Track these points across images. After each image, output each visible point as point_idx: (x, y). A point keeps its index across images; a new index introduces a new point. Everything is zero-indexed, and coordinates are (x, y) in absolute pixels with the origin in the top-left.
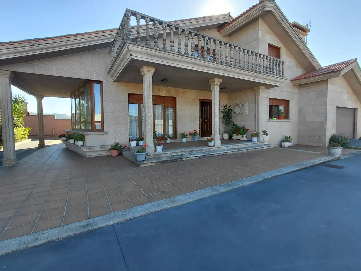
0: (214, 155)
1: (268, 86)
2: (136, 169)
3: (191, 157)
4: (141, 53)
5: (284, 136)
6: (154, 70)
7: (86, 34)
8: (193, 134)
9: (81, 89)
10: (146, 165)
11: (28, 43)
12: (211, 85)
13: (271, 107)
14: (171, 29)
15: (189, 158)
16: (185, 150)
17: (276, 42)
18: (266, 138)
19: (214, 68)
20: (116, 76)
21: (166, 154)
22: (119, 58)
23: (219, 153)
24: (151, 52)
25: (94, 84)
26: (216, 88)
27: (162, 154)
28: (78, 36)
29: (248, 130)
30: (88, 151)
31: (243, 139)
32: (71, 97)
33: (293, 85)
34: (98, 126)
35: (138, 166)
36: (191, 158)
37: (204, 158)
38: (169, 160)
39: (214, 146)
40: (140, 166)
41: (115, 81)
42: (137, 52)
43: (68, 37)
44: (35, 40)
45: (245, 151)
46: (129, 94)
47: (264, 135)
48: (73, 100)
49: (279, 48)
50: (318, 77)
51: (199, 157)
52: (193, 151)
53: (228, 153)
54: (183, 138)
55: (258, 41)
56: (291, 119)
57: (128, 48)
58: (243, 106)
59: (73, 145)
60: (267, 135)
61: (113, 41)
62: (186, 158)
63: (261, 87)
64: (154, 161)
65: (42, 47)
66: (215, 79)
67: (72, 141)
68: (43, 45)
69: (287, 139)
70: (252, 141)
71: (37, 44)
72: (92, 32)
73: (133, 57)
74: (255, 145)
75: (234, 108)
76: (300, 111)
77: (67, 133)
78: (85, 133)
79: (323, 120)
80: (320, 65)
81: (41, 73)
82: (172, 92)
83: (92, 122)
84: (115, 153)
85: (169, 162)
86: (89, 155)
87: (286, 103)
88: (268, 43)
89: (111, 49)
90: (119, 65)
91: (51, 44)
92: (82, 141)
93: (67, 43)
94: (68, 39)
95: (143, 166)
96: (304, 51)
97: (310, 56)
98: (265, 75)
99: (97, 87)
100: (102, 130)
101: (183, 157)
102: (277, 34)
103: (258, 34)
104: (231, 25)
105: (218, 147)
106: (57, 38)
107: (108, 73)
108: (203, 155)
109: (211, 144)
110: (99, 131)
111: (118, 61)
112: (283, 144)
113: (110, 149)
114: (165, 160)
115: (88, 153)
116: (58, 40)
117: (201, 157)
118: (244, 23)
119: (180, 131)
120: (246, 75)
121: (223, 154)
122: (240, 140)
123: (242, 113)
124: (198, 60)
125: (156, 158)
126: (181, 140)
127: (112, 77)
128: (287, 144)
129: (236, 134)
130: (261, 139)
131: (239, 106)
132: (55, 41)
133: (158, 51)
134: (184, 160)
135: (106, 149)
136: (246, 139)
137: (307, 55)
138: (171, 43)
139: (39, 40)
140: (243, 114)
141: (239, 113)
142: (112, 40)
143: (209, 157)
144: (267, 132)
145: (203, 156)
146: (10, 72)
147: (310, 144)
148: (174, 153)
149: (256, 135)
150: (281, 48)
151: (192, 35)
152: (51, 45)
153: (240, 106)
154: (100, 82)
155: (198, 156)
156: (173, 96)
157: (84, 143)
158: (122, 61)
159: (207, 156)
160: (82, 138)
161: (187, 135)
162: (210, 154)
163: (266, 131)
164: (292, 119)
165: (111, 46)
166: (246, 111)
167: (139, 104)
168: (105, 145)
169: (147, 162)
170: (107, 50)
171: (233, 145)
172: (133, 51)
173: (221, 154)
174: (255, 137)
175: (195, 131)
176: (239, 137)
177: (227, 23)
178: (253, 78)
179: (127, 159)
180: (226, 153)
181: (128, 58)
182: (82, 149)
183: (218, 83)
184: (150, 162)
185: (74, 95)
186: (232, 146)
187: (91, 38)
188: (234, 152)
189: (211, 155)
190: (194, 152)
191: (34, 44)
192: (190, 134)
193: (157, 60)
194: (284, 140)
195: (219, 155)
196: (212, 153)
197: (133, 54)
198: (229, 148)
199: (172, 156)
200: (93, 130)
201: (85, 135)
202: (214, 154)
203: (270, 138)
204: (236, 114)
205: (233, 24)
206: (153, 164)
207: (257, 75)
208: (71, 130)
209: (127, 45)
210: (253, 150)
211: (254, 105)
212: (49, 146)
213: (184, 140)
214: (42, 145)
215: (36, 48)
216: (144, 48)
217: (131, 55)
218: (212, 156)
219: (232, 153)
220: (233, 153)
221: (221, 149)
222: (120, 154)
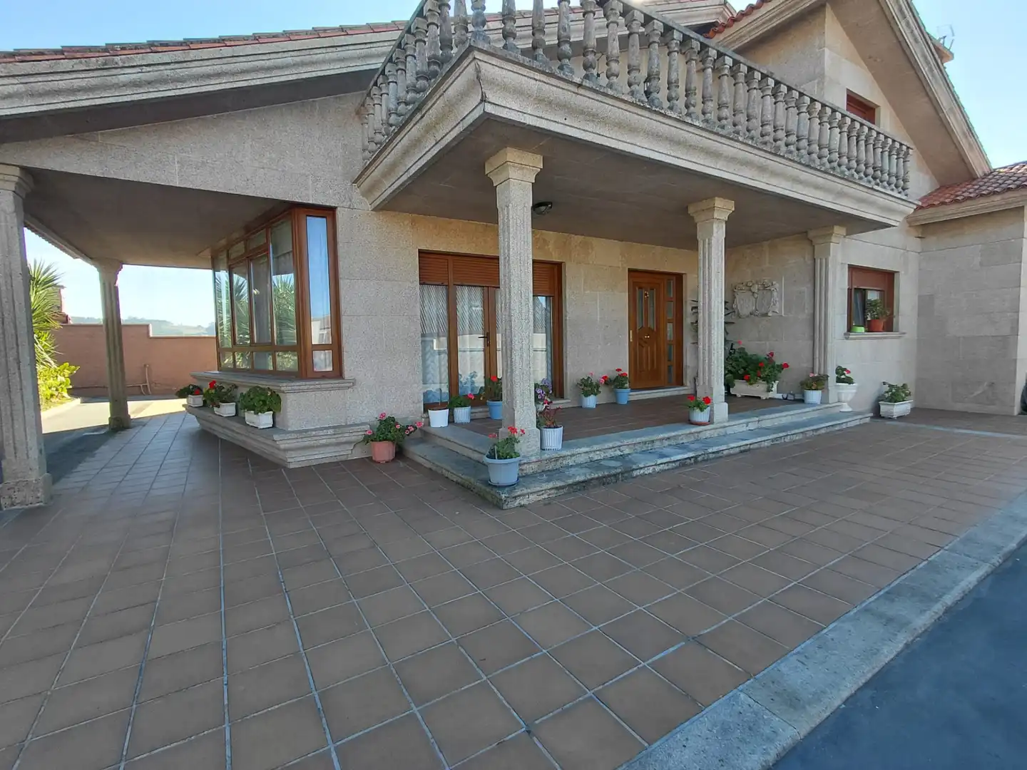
0: (720, 454)
1: (857, 224)
2: (491, 514)
3: (655, 465)
4: (519, 92)
5: (884, 383)
6: (536, 162)
7: (289, 36)
8: (615, 383)
9: (259, 239)
10: (524, 501)
11: (83, 60)
12: (696, 221)
13: (850, 290)
14: (612, 9)
15: (651, 468)
16: (630, 441)
17: (869, 91)
18: (847, 391)
19: (732, 160)
20: (388, 188)
21: (574, 458)
22: (422, 117)
23: (732, 445)
24: (555, 91)
25: (308, 218)
26: (715, 230)
27: (563, 457)
28: (261, 41)
29: (786, 366)
30: (292, 446)
31: (771, 395)
32: (215, 268)
33: (908, 225)
34: (322, 361)
35: (498, 505)
36: (657, 469)
37: (692, 464)
38: (592, 479)
39: (711, 422)
40: (505, 507)
41: (379, 209)
42: (504, 88)
43: (228, 43)
44: (110, 50)
45: (801, 436)
46: (421, 252)
47: (839, 380)
48: (223, 275)
49: (872, 106)
50: (998, 198)
51: (678, 464)
52: (653, 441)
53: (756, 446)
54: (587, 395)
55: (821, 83)
56: (901, 329)
57: (478, 71)
58: (765, 292)
59: (236, 426)
60: (849, 381)
61: (379, 66)
62: (641, 468)
63: (839, 230)
64: (551, 485)
65: (132, 75)
66: (716, 198)
67: (228, 409)
68: (138, 70)
69: (895, 395)
70: (802, 401)
71: (117, 63)
72: (307, 32)
73: (489, 109)
74: (815, 415)
75: (735, 298)
76: (925, 305)
77: (212, 385)
78: (285, 386)
79: (1006, 331)
80: (987, 162)
81: (131, 175)
82: (551, 247)
83: (303, 348)
84: (384, 451)
85: (595, 486)
86: (296, 460)
87: (887, 278)
88: (848, 90)
89: (369, 94)
90: (416, 143)
91: (168, 67)
92: (272, 412)
93: (225, 67)
94: (227, 51)
95: (516, 504)
96: (951, 120)
97: (964, 134)
98: (866, 190)
99: (316, 229)
100: (338, 371)
101: (634, 467)
102: (871, 61)
103: (820, 58)
104: (728, 32)
105: (722, 425)
106: (187, 44)
107: (355, 182)
108: (691, 454)
109: (700, 416)
110: (324, 376)
111: (414, 131)
112: (885, 408)
113: (368, 439)
114: (582, 478)
115: (293, 454)
116: (193, 55)
117: (683, 463)
118: (775, 23)
119: (574, 371)
120: (817, 187)
121: (742, 448)
122: (759, 398)
123: (764, 311)
124: (691, 129)
125: (551, 474)
126: (580, 401)
127: (367, 193)
128: (901, 408)
129: (748, 380)
130: (832, 397)
131: (750, 290)
132: (179, 56)
133: (575, 89)
134: (637, 476)
135: (354, 438)
136: (779, 396)
137: (957, 129)
138: (607, 64)
139: (123, 49)
140: (766, 315)
141: (751, 314)
142: (377, 64)
143: (707, 460)
144: (849, 372)
145: (688, 461)
146: (17, 171)
147: (959, 407)
148: (598, 453)
149: (818, 382)
150: (879, 106)
151: (673, 39)
152: (166, 72)
153: (756, 291)
154: (327, 212)
155: (674, 462)
156: (553, 260)
157: (277, 419)
158: (429, 129)
159: (699, 459)
160: (270, 402)
161: (598, 386)
162: (710, 450)
163: (845, 369)
164: (904, 331)
165: (372, 83)
166: (779, 307)
167: (451, 284)
168: (347, 426)
169: (529, 491)
170: (351, 101)
171: (762, 417)
172: (492, 83)
173: (738, 450)
174: (816, 389)
175: (619, 370)
176: (758, 389)
177: (713, 24)
178: (830, 198)
179: (433, 474)
180: (752, 447)
181: (469, 111)
182: (276, 441)
183: (723, 209)
184: (539, 489)
185: (228, 257)
186: (759, 421)
187: (307, 52)
188: (773, 440)
189: (711, 456)
190: (657, 444)
191: (105, 64)
192: (607, 382)
193: (566, 122)
194: (887, 395)
195: (732, 452)
196: (715, 449)
197: (490, 97)
198: (752, 426)
199: (594, 465)
200: (305, 372)
201: (283, 392)
202: (717, 452)
203: (858, 388)
204: (739, 316)
205: (736, 26)
206: (545, 496)
207: (846, 189)
208: (218, 372)
209: (475, 58)
210: (819, 432)
211: (806, 289)
212: (142, 423)
213: (591, 402)
214: (120, 423)
215: (114, 80)
216: (532, 74)
217: (484, 100)
218: (713, 459)
219: (766, 444)
220: (769, 445)
221: (729, 431)
222: (400, 453)
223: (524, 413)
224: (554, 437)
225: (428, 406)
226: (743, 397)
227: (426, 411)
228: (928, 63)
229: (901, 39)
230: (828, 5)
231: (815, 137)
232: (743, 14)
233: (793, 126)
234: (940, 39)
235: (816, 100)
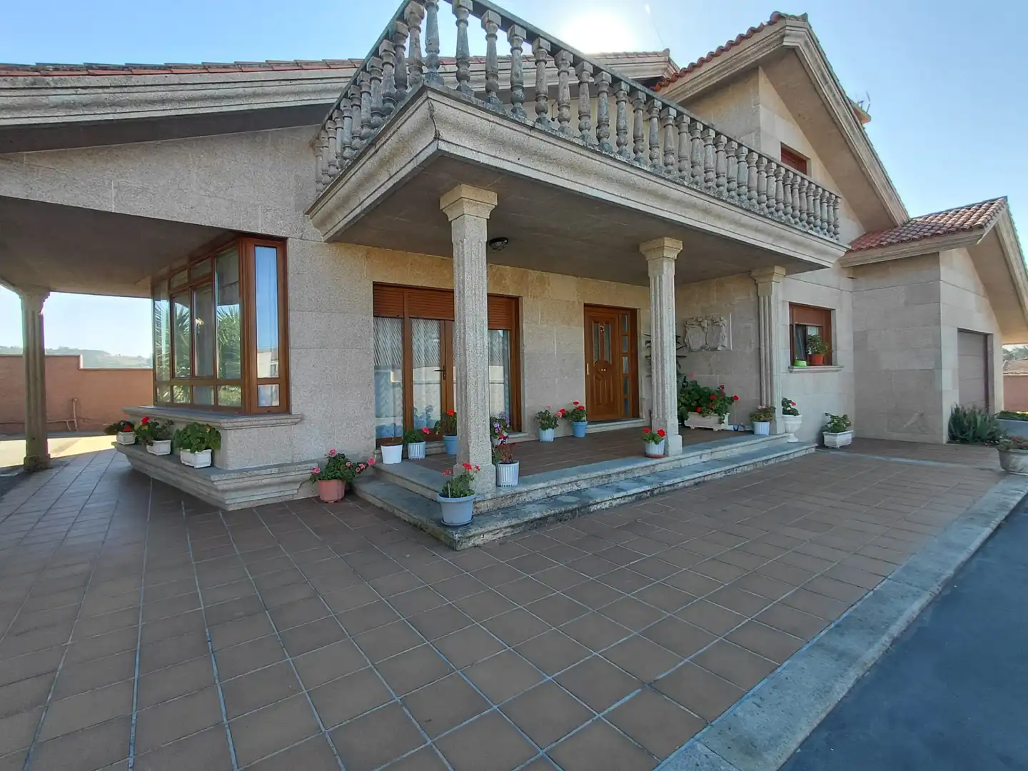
0: (676, 487)
1: (795, 265)
2: (446, 558)
3: (613, 499)
4: (472, 132)
5: (827, 414)
6: (491, 199)
7: (240, 67)
8: (573, 416)
9: (203, 269)
10: (479, 541)
11: (9, 78)
12: (647, 259)
13: (791, 326)
14: (563, 60)
15: (608, 503)
16: (587, 476)
17: (800, 145)
18: (793, 422)
19: (678, 202)
20: (341, 220)
21: (531, 494)
22: (376, 151)
23: (688, 478)
24: (506, 131)
25: (257, 248)
26: (665, 268)
27: (519, 493)
28: (210, 70)
29: (736, 398)
30: (232, 486)
31: (723, 427)
32: (155, 296)
33: (840, 266)
34: (269, 396)
35: (451, 546)
36: (614, 503)
37: (648, 497)
38: (549, 516)
39: (666, 454)
40: (459, 548)
41: (333, 240)
42: (457, 127)
43: (175, 71)
44: (40, 69)
45: (751, 468)
46: (375, 284)
47: (785, 412)
48: (164, 305)
49: (804, 159)
50: (916, 244)
51: (634, 497)
52: (610, 475)
53: (710, 478)
54: (544, 428)
55: (758, 135)
56: (839, 363)
57: (431, 109)
58: (714, 327)
59: (170, 465)
60: (794, 413)
61: (334, 101)
62: (598, 503)
63: (779, 270)
64: (506, 523)
65: (69, 97)
66: (666, 238)
67: (162, 447)
68: (72, 91)
69: (837, 425)
70: (752, 432)
71: (48, 84)
72: (260, 65)
73: (443, 146)
74: (765, 446)
75: (686, 332)
76: (860, 342)
77: (145, 421)
78: (225, 422)
79: (931, 366)
80: (905, 212)
81: (59, 200)
82: (508, 282)
83: (247, 381)
84: (333, 490)
85: (552, 523)
86: (235, 502)
87: (825, 315)
88: (782, 143)
89: (324, 128)
90: (370, 177)
91: (106, 90)
92: (211, 450)
93: (170, 95)
94: (174, 79)
95: (470, 544)
96: (871, 172)
97: (884, 187)
98: (801, 234)
99: (265, 259)
100: (285, 407)
101: (591, 502)
102: (800, 119)
103: (756, 114)
105: (677, 457)
106: (129, 69)
107: (308, 213)
108: (647, 488)
109: (655, 449)
110: (270, 411)
111: (368, 165)
112: (828, 438)
113: (315, 478)
114: (538, 516)
115: (234, 495)
116: (134, 80)
117: (639, 497)
118: (715, 80)
119: (532, 404)
120: (757, 230)
121: (697, 481)
122: (712, 429)
123: (713, 345)
124: (639, 173)
125: (506, 511)
126: (538, 434)
127: (320, 224)
128: (843, 438)
129: (700, 413)
130: (780, 430)
131: (700, 325)
132: (121, 80)
133: (528, 132)
134: (594, 511)
135: (299, 477)
136: (731, 428)
137: (878, 183)
138: (559, 110)
139: (56, 69)
140: (716, 349)
141: (702, 348)
142: (332, 99)
143: (663, 493)
144: (794, 404)
145: (645, 494)
147: (895, 436)
148: (555, 488)
149: (766, 414)
150: (809, 159)
151: (622, 90)
152: (104, 95)
153: (706, 326)
154: (279, 243)
155: (630, 496)
156: (510, 294)
157: (217, 458)
158: (384, 163)
159: (655, 492)
160: (209, 439)
161: (555, 419)
162: (666, 483)
163: (790, 402)
164: (842, 365)
165: (327, 117)
166: (726, 342)
167: (407, 318)
168: (292, 464)
169: (483, 530)
170: (307, 133)
171: (714, 450)
172: (445, 121)
173: (692, 482)
174: (765, 421)
175: (577, 403)
176: (710, 421)
177: (660, 79)
178: (770, 240)
179: (385, 514)
180: (706, 478)
181: (423, 148)
182: (213, 482)
183: (672, 248)
184: (493, 528)
185: (169, 288)
186: (712, 453)
187: (260, 84)
188: (725, 472)
189: (667, 489)
190: (614, 478)
191: (34, 83)
192: (565, 415)
193: (519, 162)
194: (829, 425)
195: (687, 484)
196: (671, 482)
197: (444, 135)
198: (705, 458)
199: (551, 500)
200: (249, 407)
201: (223, 429)
202: (673, 485)
203: (803, 419)
204: (690, 350)
205: (680, 82)
206: (501, 535)
207: (784, 232)
208: (153, 407)
209: (428, 98)
210: (770, 463)
211: (752, 325)
212: (63, 463)
213: (548, 435)
214: (37, 463)
215: (45, 100)
216: (485, 115)
217: (437, 138)
218: (669, 491)
219: (719, 476)
220: (722, 476)
221: (684, 463)
222: (350, 492)
223: (479, 449)
224: (510, 473)
225: (381, 442)
226: (696, 428)
227: (378, 446)
228: (850, 124)
229: (825, 102)
230: (760, 68)
231: (754, 184)
232: (686, 71)
233: (733, 174)
234: (859, 103)
235: (753, 151)
